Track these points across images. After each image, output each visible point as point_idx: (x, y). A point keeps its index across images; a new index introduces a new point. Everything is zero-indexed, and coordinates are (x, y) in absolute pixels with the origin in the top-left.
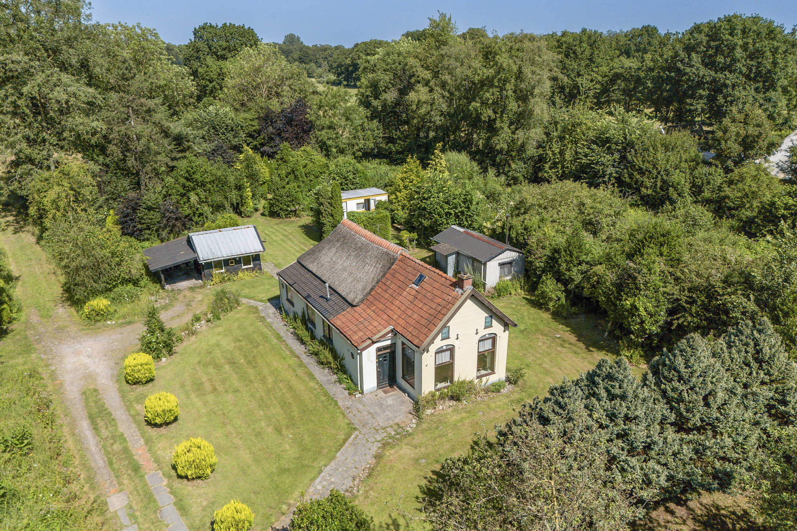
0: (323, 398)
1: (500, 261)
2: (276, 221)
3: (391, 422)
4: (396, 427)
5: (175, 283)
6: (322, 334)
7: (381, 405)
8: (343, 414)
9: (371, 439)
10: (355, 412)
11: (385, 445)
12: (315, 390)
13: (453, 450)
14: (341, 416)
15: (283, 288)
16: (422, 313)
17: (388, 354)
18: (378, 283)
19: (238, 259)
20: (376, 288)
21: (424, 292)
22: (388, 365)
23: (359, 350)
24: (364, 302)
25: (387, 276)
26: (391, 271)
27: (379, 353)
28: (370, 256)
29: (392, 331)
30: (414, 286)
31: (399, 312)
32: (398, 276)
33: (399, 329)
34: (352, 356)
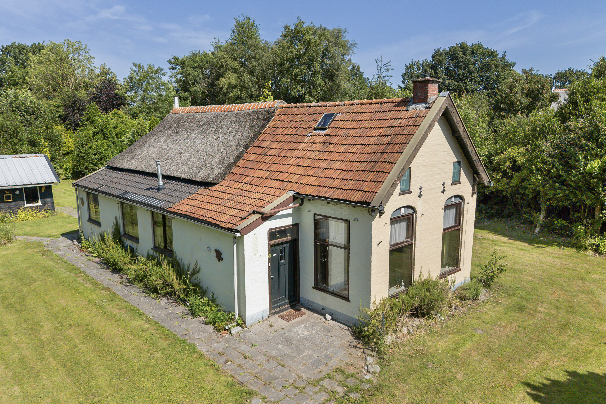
0: (164, 343)
3: (322, 367)
4: (339, 377)
6: (152, 246)
7: (288, 341)
8: (213, 366)
10: (240, 360)
12: (144, 331)
14: (211, 372)
15: (83, 204)
16: (350, 157)
17: (286, 246)
18: (246, 147)
19: (17, 192)
20: (246, 156)
21: (340, 132)
22: (287, 267)
23: (238, 231)
24: (227, 177)
25: (261, 137)
26: (267, 130)
27: (273, 242)
28: (226, 124)
29: (295, 198)
30: (318, 132)
31: (300, 170)
32: (281, 131)
33: (308, 191)
34: (219, 256)
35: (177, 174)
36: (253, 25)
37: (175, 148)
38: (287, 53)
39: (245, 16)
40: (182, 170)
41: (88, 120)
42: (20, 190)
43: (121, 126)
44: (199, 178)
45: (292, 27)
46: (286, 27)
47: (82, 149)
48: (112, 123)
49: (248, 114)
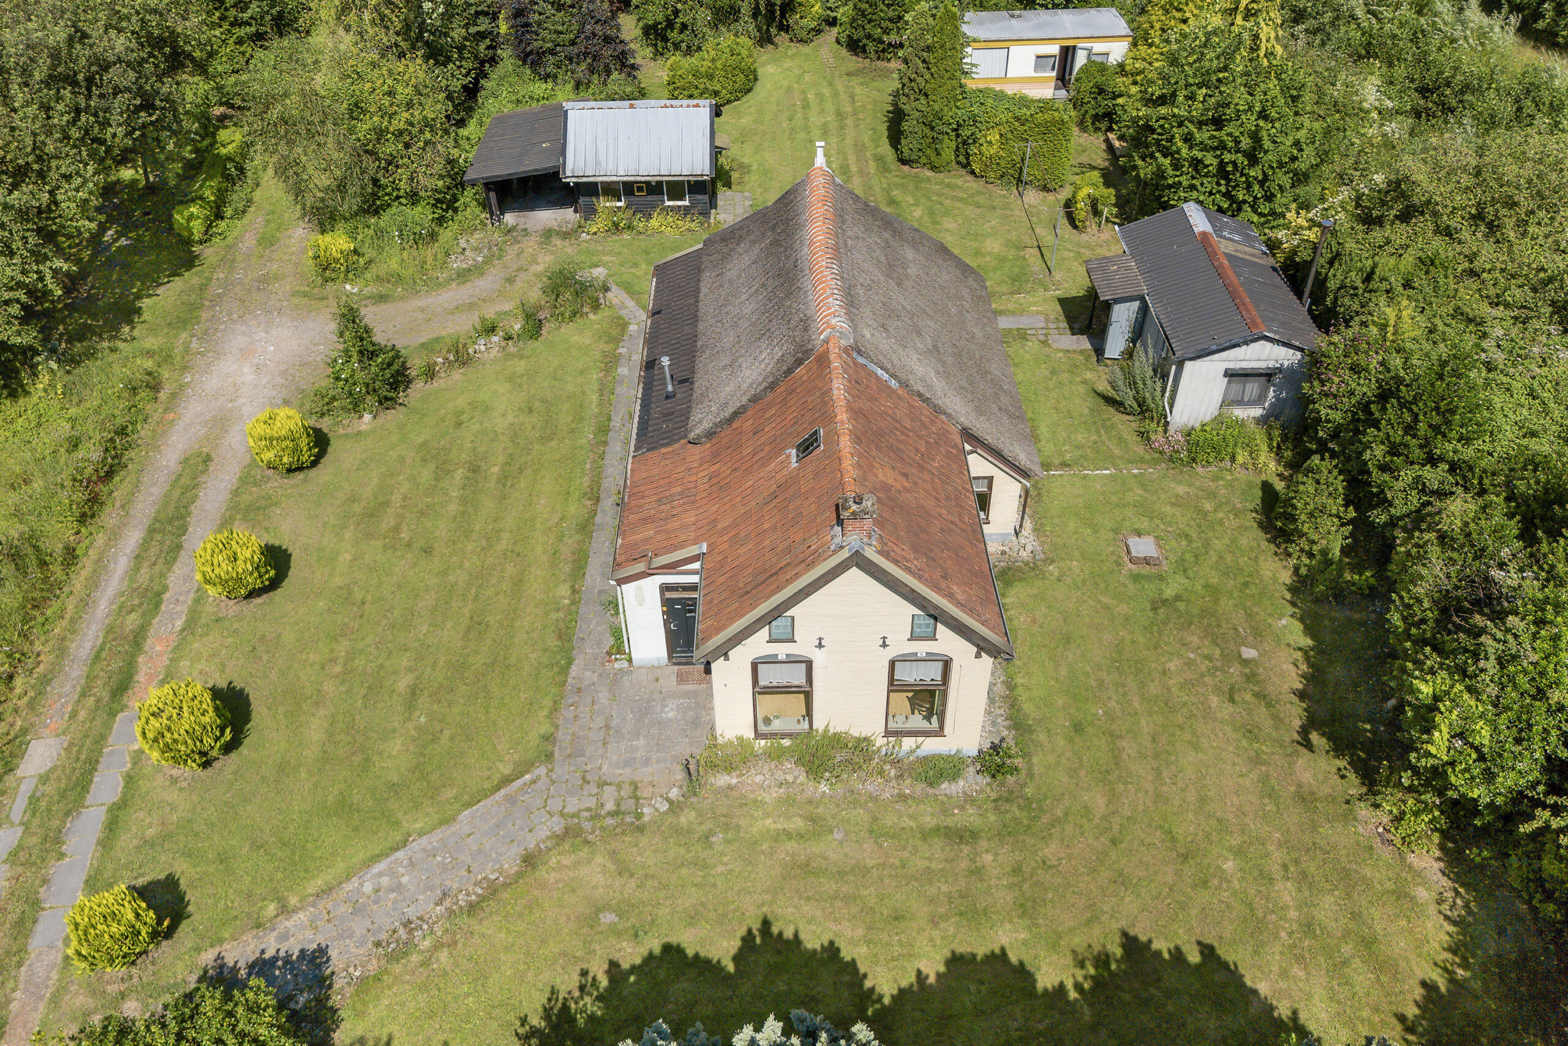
0: (554, 641)
1: (1231, 365)
2: (854, 62)
3: (628, 771)
4: (626, 793)
5: (532, 209)
8: (558, 702)
9: (555, 805)
10: (583, 710)
11: (570, 835)
12: (557, 609)
13: (692, 918)
14: (549, 708)
16: (758, 548)
18: (753, 401)
20: (747, 415)
21: (793, 489)
30: (794, 456)
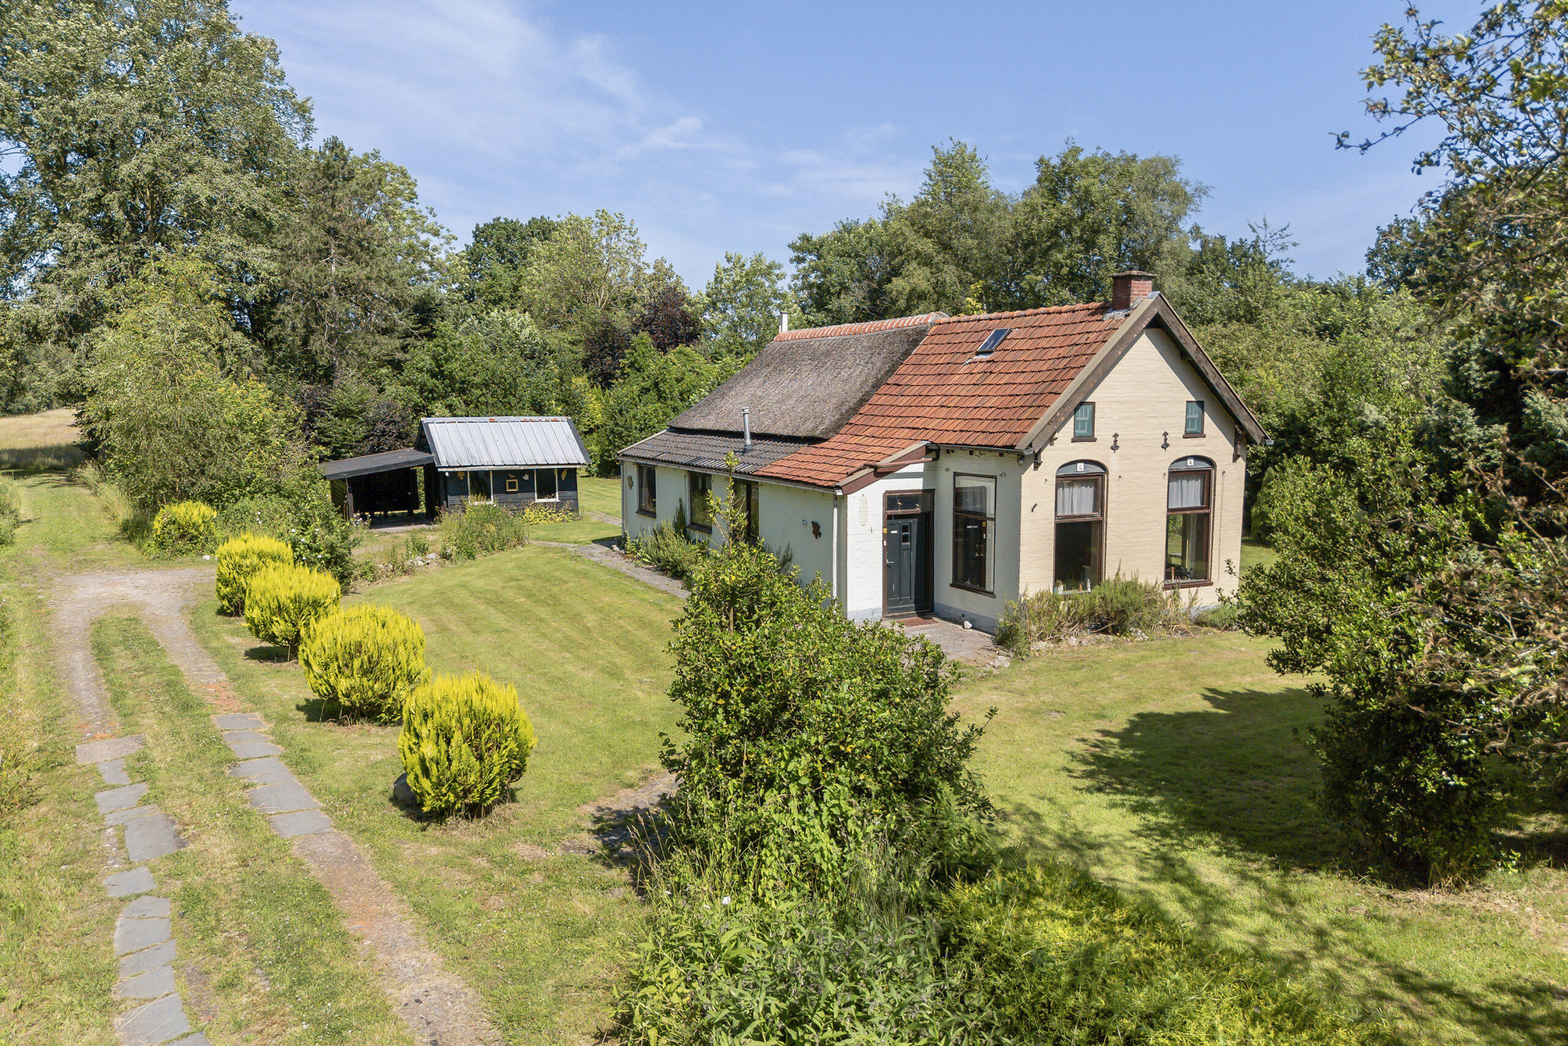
15: (631, 486)
16: (1010, 390)
17: (914, 522)
18: (876, 386)
19: (526, 477)
20: (874, 399)
21: (1010, 356)
22: (913, 554)
23: (839, 488)
24: (843, 431)
25: (902, 369)
26: (911, 359)
27: (890, 512)
28: (853, 354)
29: (928, 450)
30: (981, 357)
31: (943, 413)
32: (931, 359)
33: (947, 438)
34: (817, 530)
35: (772, 431)
36: (973, 158)
37: (774, 394)
38: (1040, 220)
39: (956, 140)
40: (781, 424)
41: (631, 365)
42: (530, 472)
43: (690, 378)
44: (802, 433)
45: (1055, 161)
46: (1041, 161)
47: (620, 420)
48: (675, 371)
49: (888, 335)
